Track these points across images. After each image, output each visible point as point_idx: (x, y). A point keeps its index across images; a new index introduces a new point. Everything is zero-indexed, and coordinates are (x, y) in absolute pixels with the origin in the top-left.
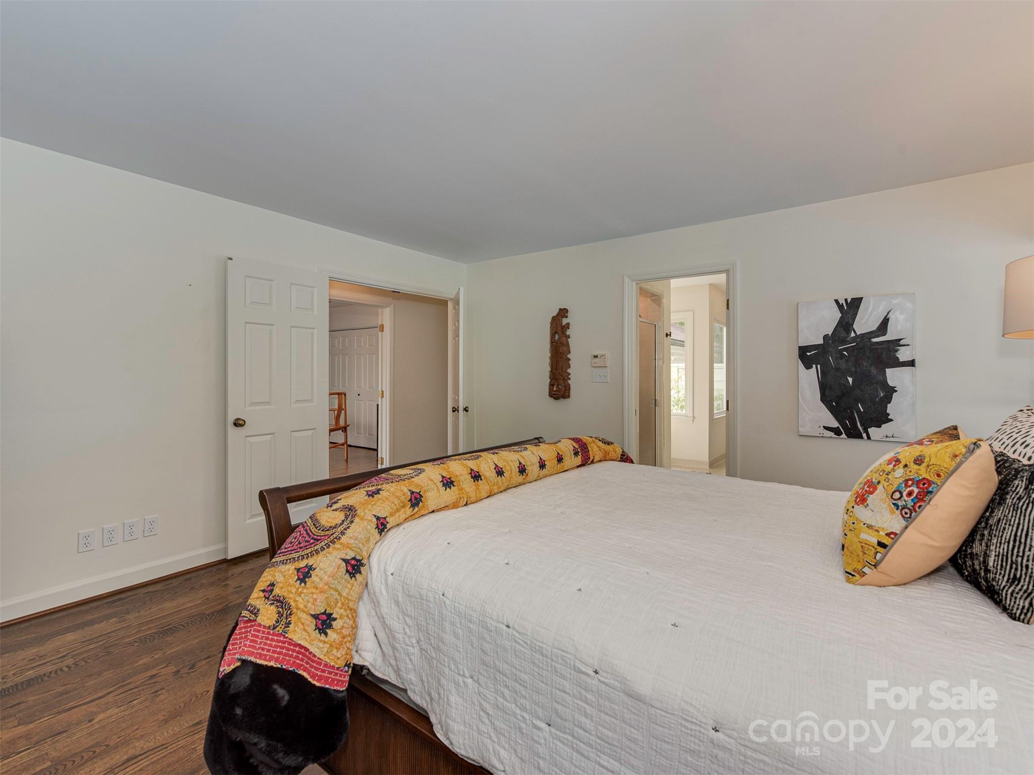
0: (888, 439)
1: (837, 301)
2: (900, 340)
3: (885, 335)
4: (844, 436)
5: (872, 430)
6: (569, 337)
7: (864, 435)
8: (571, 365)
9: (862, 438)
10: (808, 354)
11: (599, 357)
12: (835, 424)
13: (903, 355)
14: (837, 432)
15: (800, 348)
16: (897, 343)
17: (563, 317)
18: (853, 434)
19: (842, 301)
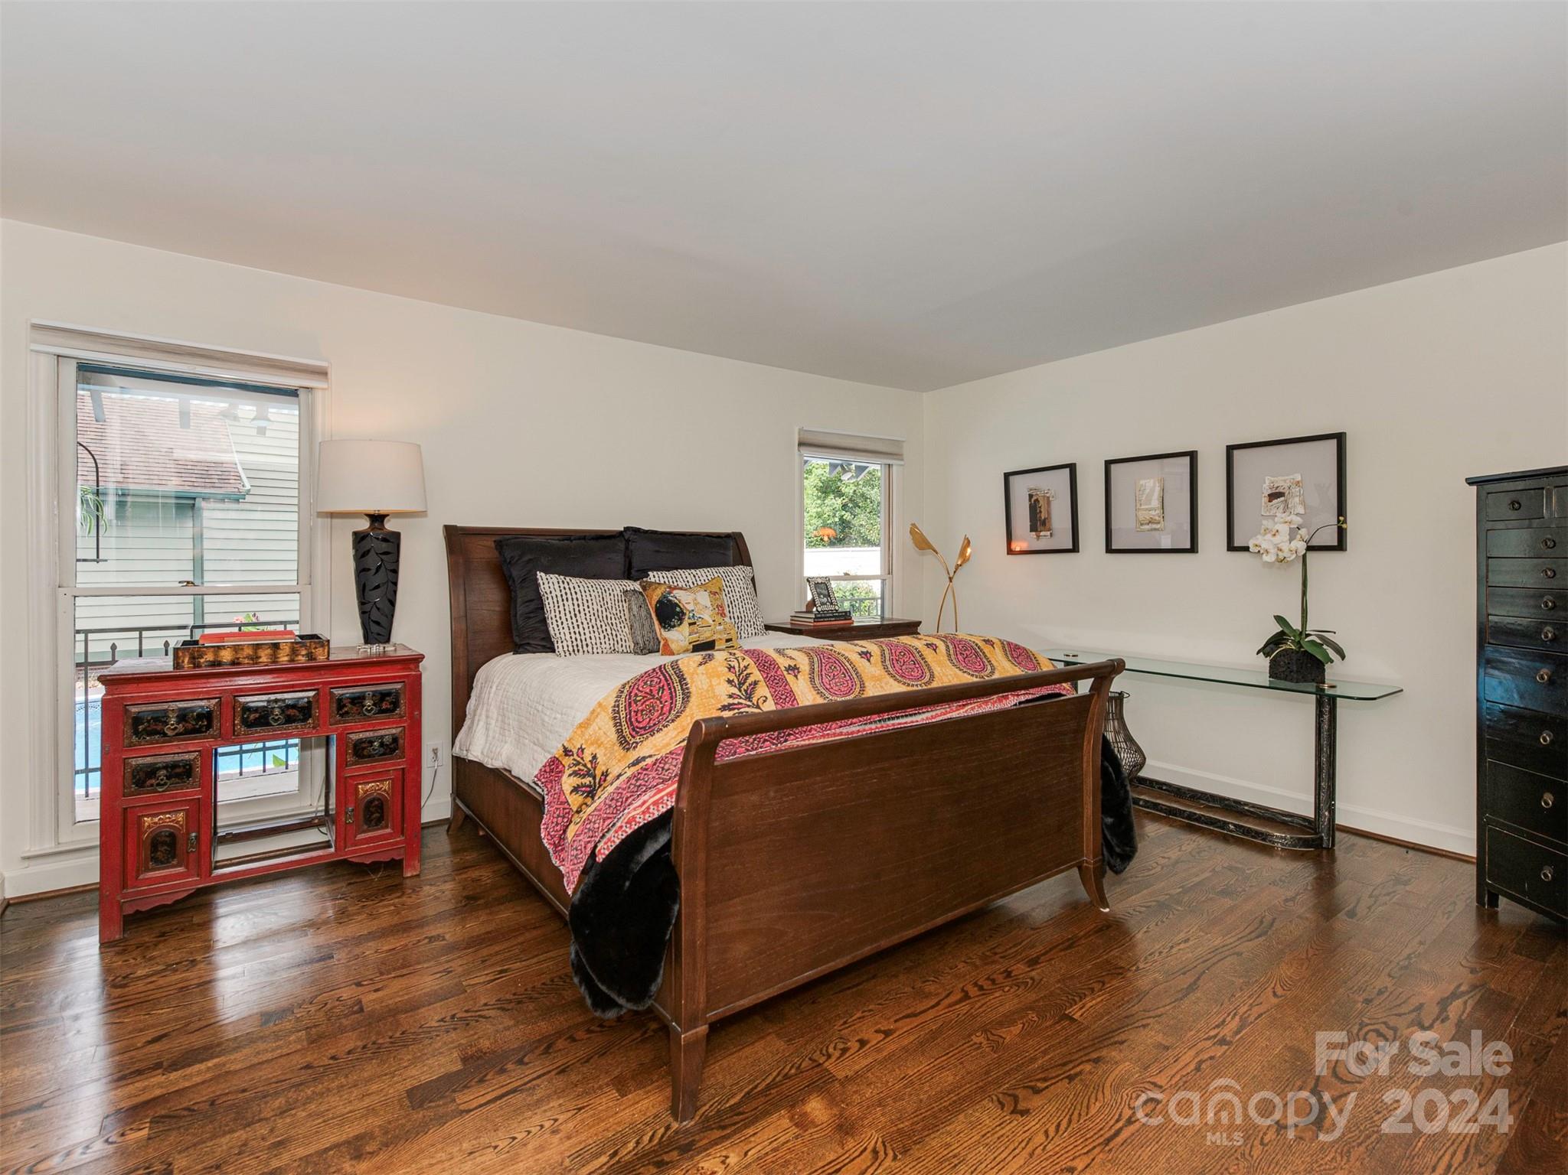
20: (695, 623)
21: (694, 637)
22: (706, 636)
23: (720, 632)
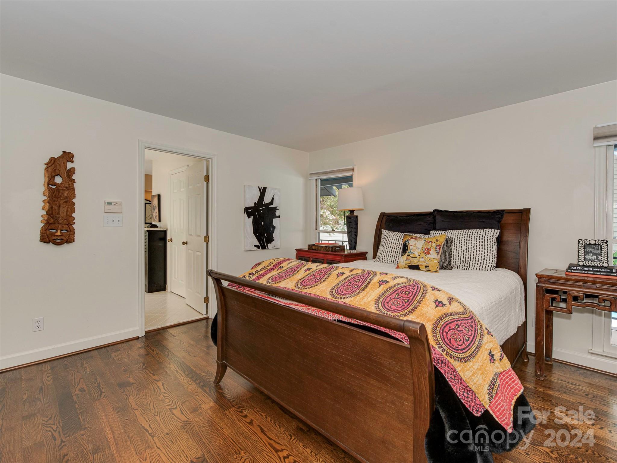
0: (273, 248)
1: (259, 187)
2: (276, 207)
3: (272, 204)
4: (261, 249)
5: (269, 245)
6: (75, 182)
7: (267, 247)
8: (76, 211)
9: (266, 249)
10: (249, 211)
11: (113, 204)
12: (258, 244)
13: (277, 213)
14: (259, 248)
15: (246, 208)
16: (275, 208)
17: (68, 161)
18: (264, 247)
19: (260, 188)
20: (409, 255)
21: (408, 262)
22: (414, 262)
23: (422, 262)
